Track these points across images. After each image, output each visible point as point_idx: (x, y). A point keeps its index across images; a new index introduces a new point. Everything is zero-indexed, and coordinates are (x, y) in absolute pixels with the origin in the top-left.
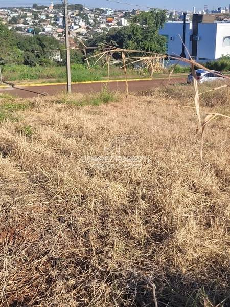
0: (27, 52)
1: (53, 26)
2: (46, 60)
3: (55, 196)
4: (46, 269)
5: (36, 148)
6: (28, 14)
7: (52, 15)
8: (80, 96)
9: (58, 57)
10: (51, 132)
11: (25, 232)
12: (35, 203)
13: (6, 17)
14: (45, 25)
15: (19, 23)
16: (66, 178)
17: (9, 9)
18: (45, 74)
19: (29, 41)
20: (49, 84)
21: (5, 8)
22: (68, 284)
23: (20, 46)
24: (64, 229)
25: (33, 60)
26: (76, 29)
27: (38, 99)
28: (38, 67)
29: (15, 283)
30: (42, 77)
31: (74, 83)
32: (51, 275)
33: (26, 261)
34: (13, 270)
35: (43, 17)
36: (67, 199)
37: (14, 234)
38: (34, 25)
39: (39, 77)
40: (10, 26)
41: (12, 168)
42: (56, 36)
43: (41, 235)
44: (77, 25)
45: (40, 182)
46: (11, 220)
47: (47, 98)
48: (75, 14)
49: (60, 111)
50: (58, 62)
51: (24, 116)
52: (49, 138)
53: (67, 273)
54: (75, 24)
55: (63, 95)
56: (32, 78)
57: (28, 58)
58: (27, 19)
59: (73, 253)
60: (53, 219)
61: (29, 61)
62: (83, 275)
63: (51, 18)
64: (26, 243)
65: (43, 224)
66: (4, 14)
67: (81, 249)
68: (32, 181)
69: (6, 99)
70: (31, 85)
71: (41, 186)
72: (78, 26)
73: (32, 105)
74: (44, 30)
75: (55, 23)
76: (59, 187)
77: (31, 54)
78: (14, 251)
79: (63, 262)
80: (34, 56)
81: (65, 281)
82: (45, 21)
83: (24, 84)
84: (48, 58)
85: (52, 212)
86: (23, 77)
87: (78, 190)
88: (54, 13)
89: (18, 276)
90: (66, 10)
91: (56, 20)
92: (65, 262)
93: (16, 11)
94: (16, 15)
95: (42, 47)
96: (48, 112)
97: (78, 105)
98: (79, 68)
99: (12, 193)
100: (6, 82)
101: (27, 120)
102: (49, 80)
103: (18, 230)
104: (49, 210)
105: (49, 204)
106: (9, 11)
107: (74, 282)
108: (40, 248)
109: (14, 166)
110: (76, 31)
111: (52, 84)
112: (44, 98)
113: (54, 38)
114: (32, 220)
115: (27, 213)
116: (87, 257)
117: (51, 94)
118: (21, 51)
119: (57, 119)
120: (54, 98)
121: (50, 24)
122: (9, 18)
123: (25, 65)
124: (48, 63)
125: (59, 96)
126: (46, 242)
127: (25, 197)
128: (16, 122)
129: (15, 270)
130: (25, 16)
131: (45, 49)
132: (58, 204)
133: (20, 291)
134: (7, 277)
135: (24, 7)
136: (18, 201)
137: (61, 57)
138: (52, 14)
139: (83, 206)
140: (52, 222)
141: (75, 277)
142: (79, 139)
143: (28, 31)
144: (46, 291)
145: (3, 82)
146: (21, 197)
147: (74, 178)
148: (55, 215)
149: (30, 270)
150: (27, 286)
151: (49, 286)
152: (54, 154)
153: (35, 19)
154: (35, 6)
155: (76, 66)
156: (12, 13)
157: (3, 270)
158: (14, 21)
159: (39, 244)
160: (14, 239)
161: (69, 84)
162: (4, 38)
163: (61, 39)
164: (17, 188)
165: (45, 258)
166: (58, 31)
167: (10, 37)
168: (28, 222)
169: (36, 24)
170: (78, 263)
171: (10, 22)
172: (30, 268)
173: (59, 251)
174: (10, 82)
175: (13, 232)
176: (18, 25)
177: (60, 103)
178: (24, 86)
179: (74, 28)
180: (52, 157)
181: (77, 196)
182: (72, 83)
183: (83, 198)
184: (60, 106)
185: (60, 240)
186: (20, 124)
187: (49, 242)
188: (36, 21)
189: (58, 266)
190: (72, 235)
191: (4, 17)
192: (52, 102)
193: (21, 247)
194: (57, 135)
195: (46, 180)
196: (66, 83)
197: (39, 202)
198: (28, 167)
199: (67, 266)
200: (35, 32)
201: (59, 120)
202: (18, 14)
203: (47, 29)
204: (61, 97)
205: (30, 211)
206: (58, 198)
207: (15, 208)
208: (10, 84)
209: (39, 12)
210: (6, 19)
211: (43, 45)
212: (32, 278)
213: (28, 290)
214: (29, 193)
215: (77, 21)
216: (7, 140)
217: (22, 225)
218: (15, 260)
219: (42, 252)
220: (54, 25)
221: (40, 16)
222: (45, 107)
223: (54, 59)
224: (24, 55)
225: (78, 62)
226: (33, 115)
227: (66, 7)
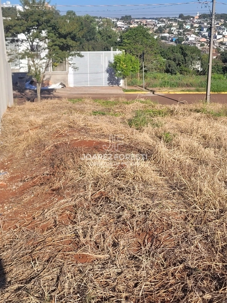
0: (169, 60)
1: (196, 35)
2: (186, 69)
3: (193, 206)
4: (182, 277)
5: (175, 155)
6: (174, 24)
7: (197, 25)
8: (219, 106)
9: (198, 67)
10: (189, 140)
11: (163, 236)
12: (172, 209)
13: (153, 26)
14: (189, 34)
15: (164, 33)
16: (205, 189)
17: (156, 19)
18: (185, 83)
19: (172, 49)
20: (188, 93)
21: (153, 19)
22: (204, 297)
23: (163, 54)
24: (201, 240)
25: (173, 68)
26: (219, 39)
27: (177, 107)
28: (179, 75)
29: (152, 285)
30: (182, 85)
31: (213, 93)
32: (186, 284)
33: (163, 265)
34: (150, 272)
35: (188, 27)
36: (205, 210)
37: (152, 236)
38: (179, 34)
39: (178, 85)
40: (155, 35)
41: (152, 172)
42: (198, 46)
43: (178, 242)
44: (221, 34)
45: (179, 190)
46: (150, 222)
47: (185, 106)
48: (220, 24)
49: (199, 120)
50: (198, 71)
51: (164, 122)
52: (187, 145)
53: (203, 286)
54: (219, 34)
55: (201, 104)
56: (173, 86)
57: (169, 66)
58: (172, 29)
59: (209, 266)
60: (190, 229)
61: (170, 69)
62: (220, 292)
63: (196, 27)
64: (163, 247)
65: (180, 232)
66: (151, 24)
67: (218, 263)
68: (171, 187)
69: (147, 105)
70: (171, 93)
71: (179, 194)
72: (221, 36)
73: (172, 112)
74: (187, 39)
75: (198, 33)
76: (198, 197)
77: (173, 62)
78: (152, 253)
79: (199, 273)
80: (175, 65)
81: (201, 294)
82: (189, 31)
83: (164, 92)
84: (189, 66)
85: (189, 221)
86: (163, 85)
87: (217, 203)
88: (200, 23)
89: (155, 278)
90: (213, 20)
91: (201, 30)
92: (201, 274)
93: (163, 21)
94: (162, 25)
95: (184, 56)
96: (186, 120)
97: (216, 116)
98: (220, 78)
99: (152, 196)
100: (148, 88)
101: (167, 126)
102: (188, 88)
103: (156, 233)
104: (186, 219)
105: (187, 212)
106: (156, 21)
107: (211, 296)
108: (177, 255)
109: (154, 171)
110: (219, 41)
111: (191, 93)
112: (182, 106)
113: (196, 48)
114: (169, 226)
115: (165, 218)
116: (224, 273)
117: (190, 103)
118: (163, 59)
119: (195, 127)
120: (192, 106)
121: (194, 33)
122: (155, 28)
123: (166, 73)
124: (188, 72)
125: (198, 105)
126: (183, 249)
127: (164, 202)
128: (156, 128)
129: (152, 272)
130: (171, 26)
131: (187, 58)
132: (196, 214)
133: (157, 294)
134: (144, 277)
135: (171, 17)
136: (157, 205)
137: (201, 67)
138: (197, 23)
139: (221, 220)
140: (189, 231)
141: (211, 292)
142: (217, 150)
143: (172, 41)
144: (182, 299)
145: (145, 88)
146: (160, 202)
147: (214, 190)
148: (192, 224)
149: (166, 275)
150: (164, 291)
151: (185, 295)
152: (191, 162)
153: (180, 29)
154: (181, 16)
155: (216, 76)
156: (158, 23)
157: (142, 269)
158: (160, 30)
159: (176, 251)
160: (152, 242)
161: (208, 94)
162: (150, 47)
163: (203, 48)
164: (157, 192)
165: (181, 266)
166: (201, 40)
167: (155, 46)
168: (166, 227)
169: (180, 34)
170: (214, 277)
171: (156, 32)
172: (167, 273)
173: (195, 262)
174: (151, 89)
175: (151, 234)
176: (163, 35)
177: (198, 112)
178: (164, 93)
179: (217, 38)
180: (189, 165)
181: (215, 208)
182: (211, 93)
183: (222, 211)
184: (198, 114)
185: (197, 250)
186: (160, 130)
187: (185, 250)
188: (180, 31)
189: (194, 277)
190: (209, 248)
191: (151, 26)
192: (191, 110)
193: (159, 250)
194: (196, 144)
195: (185, 189)
196: (205, 93)
197: (177, 209)
198: (167, 173)
199: (203, 278)
200: (178, 41)
201: (198, 129)
202: (164, 24)
203: (190, 39)
204: (199, 106)
205: (168, 216)
206: (195, 208)
207: (154, 211)
208: (151, 91)
209: (184, 22)
210: (153, 29)
211: (185, 53)
212: (168, 283)
213: (164, 295)
214: (168, 198)
215: (221, 31)
216: (147, 144)
217: (160, 229)
218: (153, 262)
219: (178, 259)
220: (198, 34)
221: (185, 25)
222: (184, 115)
223: (194, 68)
224: (166, 63)
225: (219, 72)
226: (172, 122)
227: (214, 17)
